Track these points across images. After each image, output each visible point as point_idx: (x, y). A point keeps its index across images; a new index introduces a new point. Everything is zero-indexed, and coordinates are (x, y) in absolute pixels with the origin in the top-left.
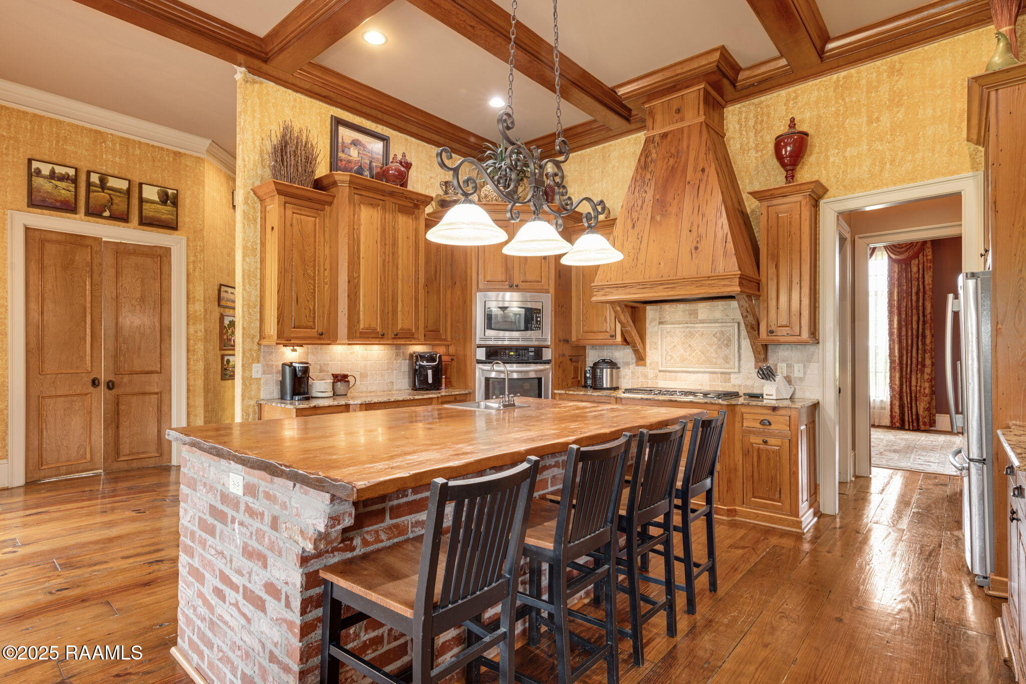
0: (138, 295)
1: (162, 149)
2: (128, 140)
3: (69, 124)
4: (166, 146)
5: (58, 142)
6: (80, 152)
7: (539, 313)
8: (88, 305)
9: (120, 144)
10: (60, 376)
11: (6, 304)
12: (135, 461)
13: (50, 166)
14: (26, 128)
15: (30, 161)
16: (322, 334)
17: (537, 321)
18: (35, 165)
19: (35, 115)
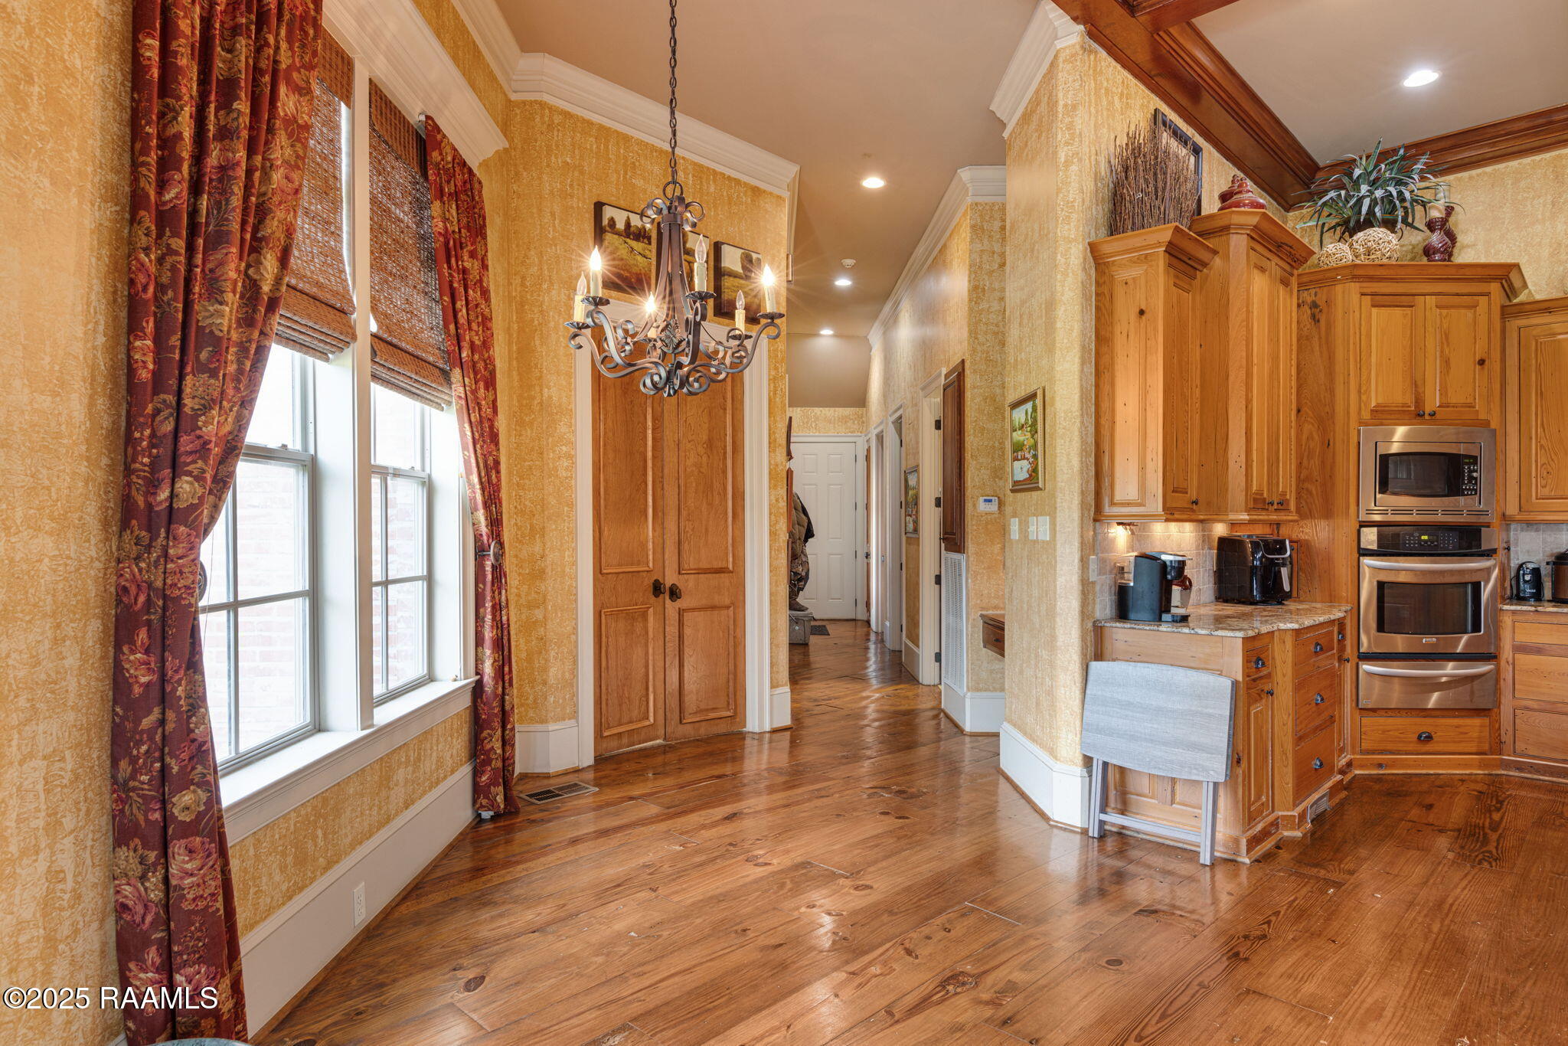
0: (705, 438)
1: (738, 182)
2: (701, 166)
3: (640, 143)
4: (744, 178)
5: (626, 173)
6: (649, 190)
7: (1475, 463)
8: (650, 454)
9: (693, 176)
10: (621, 576)
11: (573, 453)
12: (703, 723)
13: (625, 214)
14: (591, 150)
15: (599, 206)
16: (1196, 503)
17: (1471, 478)
18: (608, 213)
19: (601, 127)
